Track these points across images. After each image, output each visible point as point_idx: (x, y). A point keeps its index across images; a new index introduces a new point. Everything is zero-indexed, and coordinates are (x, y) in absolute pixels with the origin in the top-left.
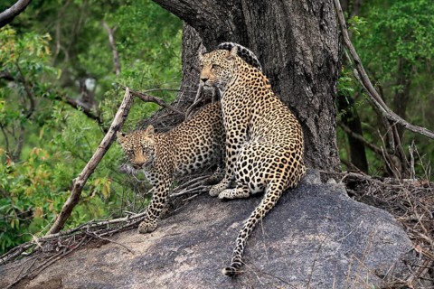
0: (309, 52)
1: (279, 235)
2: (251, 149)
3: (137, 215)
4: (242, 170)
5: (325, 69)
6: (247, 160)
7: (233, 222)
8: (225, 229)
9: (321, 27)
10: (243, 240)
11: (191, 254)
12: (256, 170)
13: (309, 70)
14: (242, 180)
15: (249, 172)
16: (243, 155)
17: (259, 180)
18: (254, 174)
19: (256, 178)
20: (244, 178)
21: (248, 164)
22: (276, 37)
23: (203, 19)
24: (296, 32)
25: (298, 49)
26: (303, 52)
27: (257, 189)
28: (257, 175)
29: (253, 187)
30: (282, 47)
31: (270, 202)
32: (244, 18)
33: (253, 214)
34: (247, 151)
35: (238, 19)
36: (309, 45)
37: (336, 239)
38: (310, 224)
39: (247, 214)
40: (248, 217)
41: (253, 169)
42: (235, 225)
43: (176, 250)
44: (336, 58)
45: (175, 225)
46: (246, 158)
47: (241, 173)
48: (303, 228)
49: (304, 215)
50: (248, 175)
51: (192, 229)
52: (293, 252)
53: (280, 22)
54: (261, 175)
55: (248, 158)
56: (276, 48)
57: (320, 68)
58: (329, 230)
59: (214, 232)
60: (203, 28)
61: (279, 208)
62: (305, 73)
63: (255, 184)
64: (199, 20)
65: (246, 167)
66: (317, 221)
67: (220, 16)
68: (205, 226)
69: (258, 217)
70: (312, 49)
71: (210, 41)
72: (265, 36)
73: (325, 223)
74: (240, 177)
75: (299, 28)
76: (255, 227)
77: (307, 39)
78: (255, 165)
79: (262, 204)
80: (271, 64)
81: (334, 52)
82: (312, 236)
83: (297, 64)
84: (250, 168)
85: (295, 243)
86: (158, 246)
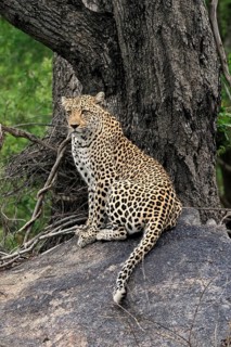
0: (188, 87)
1: (158, 278)
2: (122, 188)
3: (9, 256)
4: (116, 211)
5: (204, 104)
6: (120, 200)
7: (110, 264)
8: (102, 271)
9: (201, 61)
10: (123, 281)
11: (67, 298)
12: (131, 210)
13: (188, 106)
14: (118, 221)
15: (124, 212)
16: (114, 195)
17: (136, 220)
18: (130, 214)
19: (133, 219)
20: (119, 219)
21: (122, 204)
22: (154, 71)
23: (78, 52)
24: (174, 67)
25: (177, 84)
26: (181, 87)
27: (135, 230)
28: (134, 215)
29: (130, 227)
30: (160, 82)
31: (149, 243)
32: (119, 50)
33: (132, 255)
34: (119, 190)
35: (114, 51)
36: (188, 79)
37: (217, 283)
38: (191, 267)
39: (124, 256)
40: (127, 258)
41: (128, 209)
42: (112, 268)
43: (51, 293)
44: (216, 93)
45: (49, 267)
46: (118, 198)
47: (115, 214)
48: (184, 271)
49: (184, 258)
50: (123, 216)
51: (67, 271)
52: (173, 296)
53: (158, 56)
54: (139, 215)
55: (121, 198)
56: (154, 82)
57: (199, 104)
58: (211, 274)
59: (90, 276)
60: (77, 60)
61: (158, 250)
62: (184, 110)
63: (133, 224)
64: (73, 53)
65: (120, 208)
66: (197, 264)
67: (95, 49)
68: (81, 268)
69: (137, 258)
70: (192, 84)
71: (85, 75)
72: (142, 70)
73: (206, 266)
74: (116, 219)
75: (178, 63)
76: (135, 268)
77: (186, 74)
78: (130, 205)
79: (141, 245)
80: (148, 100)
81: (214, 87)
82: (193, 280)
83: (176, 99)
84: (124, 207)
85: (175, 287)
86: (32, 288)
